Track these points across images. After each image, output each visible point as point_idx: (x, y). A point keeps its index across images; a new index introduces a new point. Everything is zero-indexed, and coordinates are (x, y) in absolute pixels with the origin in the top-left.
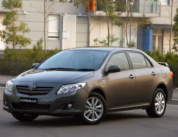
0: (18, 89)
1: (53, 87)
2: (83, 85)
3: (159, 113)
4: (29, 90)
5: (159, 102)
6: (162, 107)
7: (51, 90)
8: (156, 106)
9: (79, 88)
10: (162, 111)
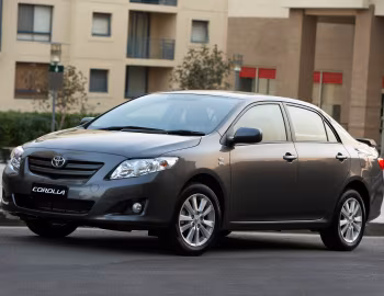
0: (30, 164)
1: (103, 164)
2: (172, 162)
3: (349, 241)
4: (52, 167)
5: (350, 218)
6: (355, 230)
7: (97, 170)
8: (343, 226)
9: (162, 168)
10: (355, 238)
